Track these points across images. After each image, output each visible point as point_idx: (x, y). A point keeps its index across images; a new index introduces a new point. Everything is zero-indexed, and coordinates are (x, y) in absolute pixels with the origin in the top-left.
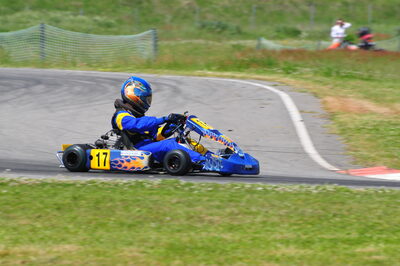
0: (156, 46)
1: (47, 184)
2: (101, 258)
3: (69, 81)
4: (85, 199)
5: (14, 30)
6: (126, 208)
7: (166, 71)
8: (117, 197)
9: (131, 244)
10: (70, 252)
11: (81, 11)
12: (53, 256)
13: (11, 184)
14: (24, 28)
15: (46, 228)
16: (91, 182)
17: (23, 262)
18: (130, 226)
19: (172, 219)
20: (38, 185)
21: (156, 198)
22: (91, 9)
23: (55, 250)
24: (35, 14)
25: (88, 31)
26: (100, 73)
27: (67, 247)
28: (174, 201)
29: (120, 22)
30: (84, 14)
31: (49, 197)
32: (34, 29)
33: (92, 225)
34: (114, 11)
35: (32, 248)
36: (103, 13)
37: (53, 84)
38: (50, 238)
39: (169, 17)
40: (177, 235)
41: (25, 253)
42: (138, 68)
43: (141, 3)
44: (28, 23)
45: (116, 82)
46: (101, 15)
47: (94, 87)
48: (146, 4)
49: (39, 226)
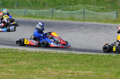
0: (117, 16)
1: (84, 55)
2: (99, 75)
3: (91, 26)
4: (95, 59)
5: (76, 10)
6: (106, 62)
7: (119, 23)
9: (107, 72)
10: (90, 73)
12: (85, 74)
13: (74, 54)
14: (79, 10)
15: (84, 67)
16: (97, 54)
17: (78, 75)
18: (107, 67)
19: (119, 65)
20: (82, 55)
21: (115, 59)
22: (98, 4)
23: (86, 72)
24: (82, 6)
25: (97, 11)
26: (100, 23)
27: (89, 72)
29: (107, 8)
30: (96, 6)
31: (85, 58)
32: (82, 10)
33: (96, 66)
34: (105, 5)
35: (80, 72)
36: (102, 5)
37: (86, 26)
38: (85, 69)
42: (111, 22)
43: (113, 2)
44: (80, 8)
45: (105, 26)
46: (101, 6)
47: (98, 28)
48: (115, 3)
49: (82, 66)
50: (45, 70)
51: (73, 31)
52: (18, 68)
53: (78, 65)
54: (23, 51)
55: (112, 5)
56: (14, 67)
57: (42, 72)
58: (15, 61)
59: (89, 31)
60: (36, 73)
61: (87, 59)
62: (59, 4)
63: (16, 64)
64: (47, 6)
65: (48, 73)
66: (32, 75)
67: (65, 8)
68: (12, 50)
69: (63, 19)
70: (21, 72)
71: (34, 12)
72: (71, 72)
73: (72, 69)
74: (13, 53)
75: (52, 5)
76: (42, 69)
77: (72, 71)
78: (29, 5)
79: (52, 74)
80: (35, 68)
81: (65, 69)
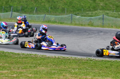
1: (104, 61)
3: (110, 32)
4: (114, 65)
5: (95, 16)
13: (93, 60)
14: (98, 16)
15: (103, 73)
16: (116, 61)
20: (101, 61)
22: (118, 10)
24: (101, 11)
25: (116, 17)
27: (108, 78)
30: (115, 12)
31: (104, 64)
32: (101, 16)
33: (116, 72)
37: (106, 32)
38: (104, 75)
44: (99, 14)
49: (101, 72)
50: (64, 76)
51: (92, 37)
52: (37, 74)
53: (97, 71)
54: (42, 56)
56: (33, 72)
57: (61, 77)
58: (34, 67)
59: (109, 37)
61: (106, 65)
62: (78, 10)
63: (35, 70)
64: (66, 12)
67: (84, 14)
68: (31, 55)
69: (82, 25)
70: (40, 78)
71: (52, 17)
73: (91, 75)
74: (33, 59)
75: (71, 11)
76: (61, 74)
77: (91, 77)
78: (48, 10)
80: (54, 74)
81: (84, 75)
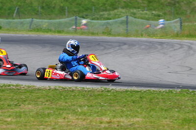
0: (181, 26)
1: (128, 91)
2: (153, 124)
3: (139, 43)
4: (146, 98)
5: (114, 19)
6: (164, 102)
7: (186, 38)
8: (160, 97)
9: (166, 118)
10: (139, 121)
11: (146, 9)
12: (131, 123)
13: (112, 91)
14: (119, 18)
15: (128, 111)
16: (149, 90)
17: (118, 126)
18: (166, 110)
19: (185, 107)
20: (124, 92)
21: (178, 98)
22: (151, 7)
23: (132, 120)
24: (124, 11)
25: (148, 19)
26: (154, 39)
27: (137, 119)
28: (187, 99)
29: (165, 14)
30: (147, 10)
31: (129, 97)
32: (124, 18)
33: (149, 110)
34: (162, 9)
35: (122, 120)
37: (132, 45)
38: (130, 115)
39: (189, 11)
40: (187, 115)
41: (118, 122)
42: (172, 37)
43: (175, 4)
44: (120, 14)
45: (161, 44)
46: (156, 11)
47: (151, 46)
48: (177, 5)
49: (125, 110)
50: (64, 118)
51: (110, 53)
52: (20, 117)
53: (118, 108)
54: (29, 87)
55: (173, 8)
56: (14, 114)
57: (60, 120)
58: (16, 105)
59: (137, 53)
60: (49, 123)
61: (132, 98)
62: (87, 10)
63: (17, 110)
64: (66, 13)
65: (69, 123)
66: (43, 127)
67: (96, 16)
68: (9, 86)
69: (93, 34)
70: (26, 122)
71: (45, 23)
72: (108, 121)
73: (108, 115)
74: (12, 92)
75: (75, 12)
76: (59, 116)
77: (109, 118)
78: (38, 11)
79: (76, 125)
80: (49, 115)
81: (98, 116)
